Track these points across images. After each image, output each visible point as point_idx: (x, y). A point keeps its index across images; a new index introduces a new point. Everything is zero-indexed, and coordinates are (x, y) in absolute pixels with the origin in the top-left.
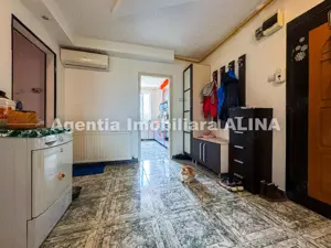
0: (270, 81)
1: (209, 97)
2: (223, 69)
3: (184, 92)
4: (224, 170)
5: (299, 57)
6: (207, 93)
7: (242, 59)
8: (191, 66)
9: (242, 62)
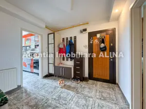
2: (67, 38)
3: (48, 44)
4: (73, 77)
5: (91, 42)
6: (62, 46)
7: (75, 38)
8: (54, 33)
9: (76, 38)
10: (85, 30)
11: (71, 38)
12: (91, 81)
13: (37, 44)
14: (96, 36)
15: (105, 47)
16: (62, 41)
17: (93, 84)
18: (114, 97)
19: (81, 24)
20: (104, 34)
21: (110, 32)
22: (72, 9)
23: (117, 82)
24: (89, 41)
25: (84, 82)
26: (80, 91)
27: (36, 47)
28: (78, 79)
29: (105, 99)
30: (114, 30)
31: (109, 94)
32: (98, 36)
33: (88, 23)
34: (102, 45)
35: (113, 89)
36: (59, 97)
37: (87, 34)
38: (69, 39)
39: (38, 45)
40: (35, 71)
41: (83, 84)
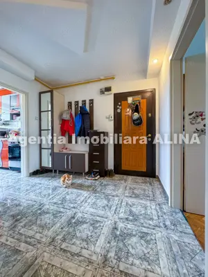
0: (107, 118)
1: (68, 121)
2: (77, 103)
3: (40, 112)
4: (87, 170)
5: (119, 111)
6: (66, 117)
7: (92, 101)
8: (51, 92)
9: (92, 103)
10: (108, 89)
11: (84, 102)
12: (117, 177)
13: (15, 112)
14: (127, 100)
15: (140, 119)
16: (66, 108)
17: (122, 180)
18: (150, 193)
19: (102, 78)
20: (138, 98)
21: (148, 95)
22: (86, 50)
23: (157, 174)
24: (115, 109)
25: (107, 178)
26: (99, 190)
27: (12, 118)
28: (97, 172)
29: (137, 196)
30: (153, 92)
31: (144, 190)
32: (130, 100)
33: (113, 78)
34: (136, 115)
35: (151, 184)
36: (64, 200)
37: (113, 96)
38: (80, 105)
39: (18, 115)
40: (12, 164)
41: (105, 180)
